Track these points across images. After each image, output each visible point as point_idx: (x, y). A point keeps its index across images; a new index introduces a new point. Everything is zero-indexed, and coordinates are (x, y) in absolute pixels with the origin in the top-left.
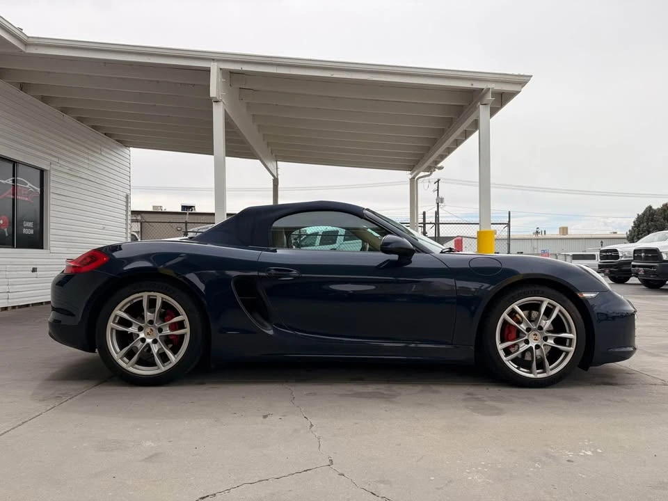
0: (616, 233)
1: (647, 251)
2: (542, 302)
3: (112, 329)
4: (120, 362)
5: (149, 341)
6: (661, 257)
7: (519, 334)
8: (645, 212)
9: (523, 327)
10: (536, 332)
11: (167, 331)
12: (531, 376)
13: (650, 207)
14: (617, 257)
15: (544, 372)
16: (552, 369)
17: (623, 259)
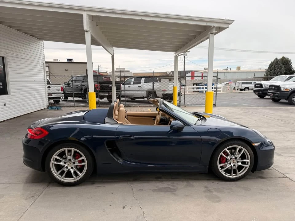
0: (261, 69)
1: (275, 86)
2: (237, 147)
3: (53, 164)
4: (58, 177)
5: (69, 168)
6: (281, 89)
7: (226, 160)
8: (274, 61)
9: (228, 158)
10: (234, 160)
11: (77, 164)
12: (231, 177)
13: (277, 58)
14: (262, 87)
15: (236, 175)
16: (239, 174)
17: (264, 88)
